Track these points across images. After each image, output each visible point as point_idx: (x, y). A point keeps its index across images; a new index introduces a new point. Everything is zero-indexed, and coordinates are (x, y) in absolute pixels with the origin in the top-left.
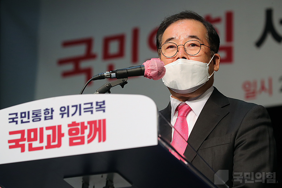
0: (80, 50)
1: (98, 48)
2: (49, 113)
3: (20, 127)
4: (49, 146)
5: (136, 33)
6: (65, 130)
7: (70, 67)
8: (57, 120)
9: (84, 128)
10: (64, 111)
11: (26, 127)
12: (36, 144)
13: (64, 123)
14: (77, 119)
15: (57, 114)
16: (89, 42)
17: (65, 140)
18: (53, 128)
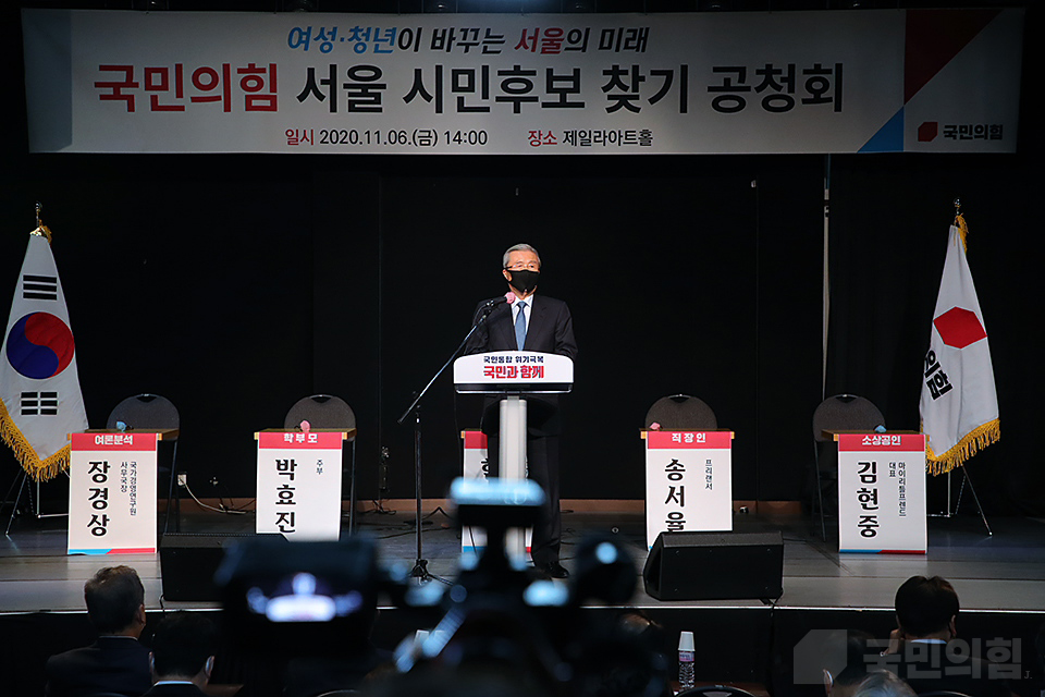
0: (121, 77)
1: (139, 77)
2: (509, 360)
3: (491, 364)
4: (509, 377)
5: (179, 68)
6: (519, 369)
7: (110, 91)
8: (514, 363)
9: (530, 369)
10: (518, 359)
11: (495, 365)
12: (500, 375)
13: (519, 365)
14: (526, 364)
15: (514, 360)
16: (129, 70)
17: (519, 374)
18: (511, 367)
